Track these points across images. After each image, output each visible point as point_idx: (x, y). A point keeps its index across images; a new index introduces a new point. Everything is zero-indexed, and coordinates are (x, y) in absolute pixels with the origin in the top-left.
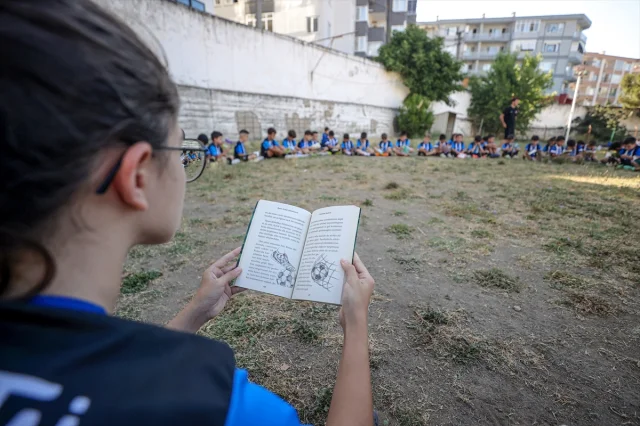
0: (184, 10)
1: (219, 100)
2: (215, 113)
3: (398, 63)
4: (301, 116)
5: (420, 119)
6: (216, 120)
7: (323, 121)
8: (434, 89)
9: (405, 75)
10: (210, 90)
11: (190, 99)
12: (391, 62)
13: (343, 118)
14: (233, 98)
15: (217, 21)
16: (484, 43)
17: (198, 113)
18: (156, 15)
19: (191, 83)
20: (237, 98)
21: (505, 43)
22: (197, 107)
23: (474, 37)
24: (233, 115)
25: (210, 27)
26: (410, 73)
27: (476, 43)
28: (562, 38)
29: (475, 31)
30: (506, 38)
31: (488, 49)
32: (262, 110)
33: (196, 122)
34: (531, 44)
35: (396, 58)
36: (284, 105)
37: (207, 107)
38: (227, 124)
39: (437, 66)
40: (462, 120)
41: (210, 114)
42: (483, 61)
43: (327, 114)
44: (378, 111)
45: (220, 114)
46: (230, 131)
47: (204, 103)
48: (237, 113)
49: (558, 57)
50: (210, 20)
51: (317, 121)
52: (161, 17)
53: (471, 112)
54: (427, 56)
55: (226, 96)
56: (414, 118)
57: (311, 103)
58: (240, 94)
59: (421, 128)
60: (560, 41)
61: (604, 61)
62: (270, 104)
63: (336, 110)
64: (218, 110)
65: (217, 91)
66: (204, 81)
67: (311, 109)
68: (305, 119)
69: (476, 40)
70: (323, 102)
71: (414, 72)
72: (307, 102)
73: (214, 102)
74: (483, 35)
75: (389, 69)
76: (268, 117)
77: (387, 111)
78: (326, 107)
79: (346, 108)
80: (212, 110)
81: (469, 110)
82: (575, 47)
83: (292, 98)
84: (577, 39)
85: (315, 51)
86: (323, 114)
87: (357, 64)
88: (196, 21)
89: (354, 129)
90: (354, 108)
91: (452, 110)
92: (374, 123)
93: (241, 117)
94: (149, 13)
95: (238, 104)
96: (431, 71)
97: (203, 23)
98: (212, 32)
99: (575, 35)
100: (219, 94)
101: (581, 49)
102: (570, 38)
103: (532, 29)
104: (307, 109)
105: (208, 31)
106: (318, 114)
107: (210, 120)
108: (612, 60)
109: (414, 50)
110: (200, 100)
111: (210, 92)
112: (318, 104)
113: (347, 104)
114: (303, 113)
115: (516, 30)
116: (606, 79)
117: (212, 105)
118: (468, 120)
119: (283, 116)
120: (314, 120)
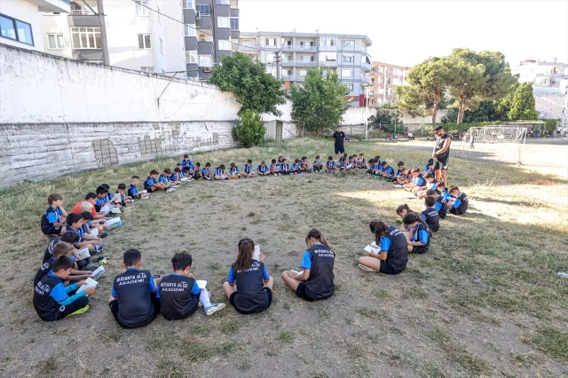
0: (38, 56)
1: (75, 132)
2: (73, 145)
3: (231, 85)
4: (152, 137)
5: (254, 130)
6: (73, 151)
7: (172, 139)
8: (262, 103)
9: (238, 94)
10: (67, 124)
11: (49, 135)
12: (225, 84)
13: (188, 135)
14: (88, 129)
15: (69, 63)
16: (297, 53)
17: (57, 147)
18: (13, 65)
19: (48, 120)
20: (92, 129)
21: (314, 53)
22: (55, 141)
23: (289, 48)
24: (90, 144)
25: (64, 69)
26: (241, 92)
27: (292, 53)
28: (354, 52)
29: (289, 43)
30: (315, 51)
31: (302, 58)
32: (116, 136)
33: (56, 155)
34: (333, 56)
35: (228, 81)
36: (136, 130)
37: (64, 140)
38: (85, 153)
39: (263, 86)
40: (288, 123)
41: (69, 146)
42: (299, 68)
43: (175, 133)
44: (218, 125)
45: (78, 145)
46: (88, 159)
47: (61, 137)
48: (93, 142)
49: (354, 67)
50: (62, 63)
51: (167, 140)
52: (19, 66)
53: (294, 115)
54: (254, 79)
55: (82, 128)
56: (249, 130)
57: (160, 125)
58: (95, 124)
59: (256, 137)
60: (353, 55)
61: (386, 69)
62: (123, 130)
63: (183, 128)
64: (75, 141)
65: (73, 124)
66: (60, 117)
67: (160, 130)
68: (156, 139)
69: (291, 50)
70: (170, 123)
71: (245, 91)
72: (156, 125)
73: (70, 134)
74: (296, 46)
75: (223, 90)
76: (122, 142)
77: (225, 124)
78: (174, 127)
79: (190, 126)
80: (70, 142)
81: (292, 114)
82: (364, 59)
83: (142, 122)
84: (364, 54)
85: (160, 81)
86: (171, 134)
87: (196, 88)
88: (50, 65)
89: (199, 143)
90: (197, 125)
91: (278, 118)
92: (216, 136)
93: (97, 146)
94: (7, 64)
95: (94, 134)
96: (258, 90)
97: (57, 66)
98: (65, 73)
99: (363, 49)
100: (75, 127)
101: (367, 60)
102: (360, 52)
103: (332, 44)
104: (157, 131)
105: (62, 72)
106: (167, 134)
107: (69, 152)
108: (391, 67)
109: (242, 75)
110: (58, 135)
111: (67, 125)
112: (166, 125)
113: (191, 122)
114: (153, 134)
115: (321, 44)
116: (389, 82)
117: (69, 138)
118: (293, 122)
119: (136, 140)
120: (164, 139)
